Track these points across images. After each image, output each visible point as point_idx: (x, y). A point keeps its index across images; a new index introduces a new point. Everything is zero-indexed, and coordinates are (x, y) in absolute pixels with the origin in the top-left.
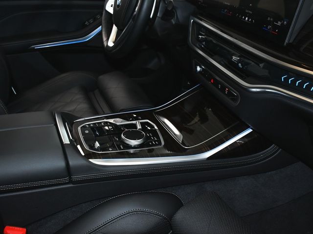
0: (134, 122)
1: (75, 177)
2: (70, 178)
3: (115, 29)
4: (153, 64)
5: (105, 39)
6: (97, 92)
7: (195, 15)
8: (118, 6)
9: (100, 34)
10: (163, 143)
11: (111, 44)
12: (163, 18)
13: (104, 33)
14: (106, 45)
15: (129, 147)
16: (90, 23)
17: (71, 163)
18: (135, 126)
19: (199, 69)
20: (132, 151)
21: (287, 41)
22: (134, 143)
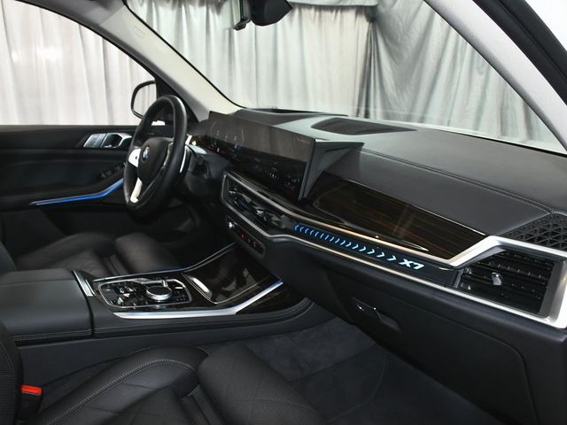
0: (160, 282)
1: (98, 329)
2: (93, 330)
3: (139, 183)
4: (184, 226)
5: (126, 194)
6: (113, 258)
7: (228, 169)
8: (144, 159)
9: (121, 187)
10: (191, 299)
11: (134, 199)
12: (193, 173)
13: (125, 187)
14: (127, 201)
15: (155, 302)
16: (108, 176)
17: (95, 315)
18: (161, 284)
19: (231, 225)
20: (158, 306)
21: (300, 196)
22: (160, 298)
